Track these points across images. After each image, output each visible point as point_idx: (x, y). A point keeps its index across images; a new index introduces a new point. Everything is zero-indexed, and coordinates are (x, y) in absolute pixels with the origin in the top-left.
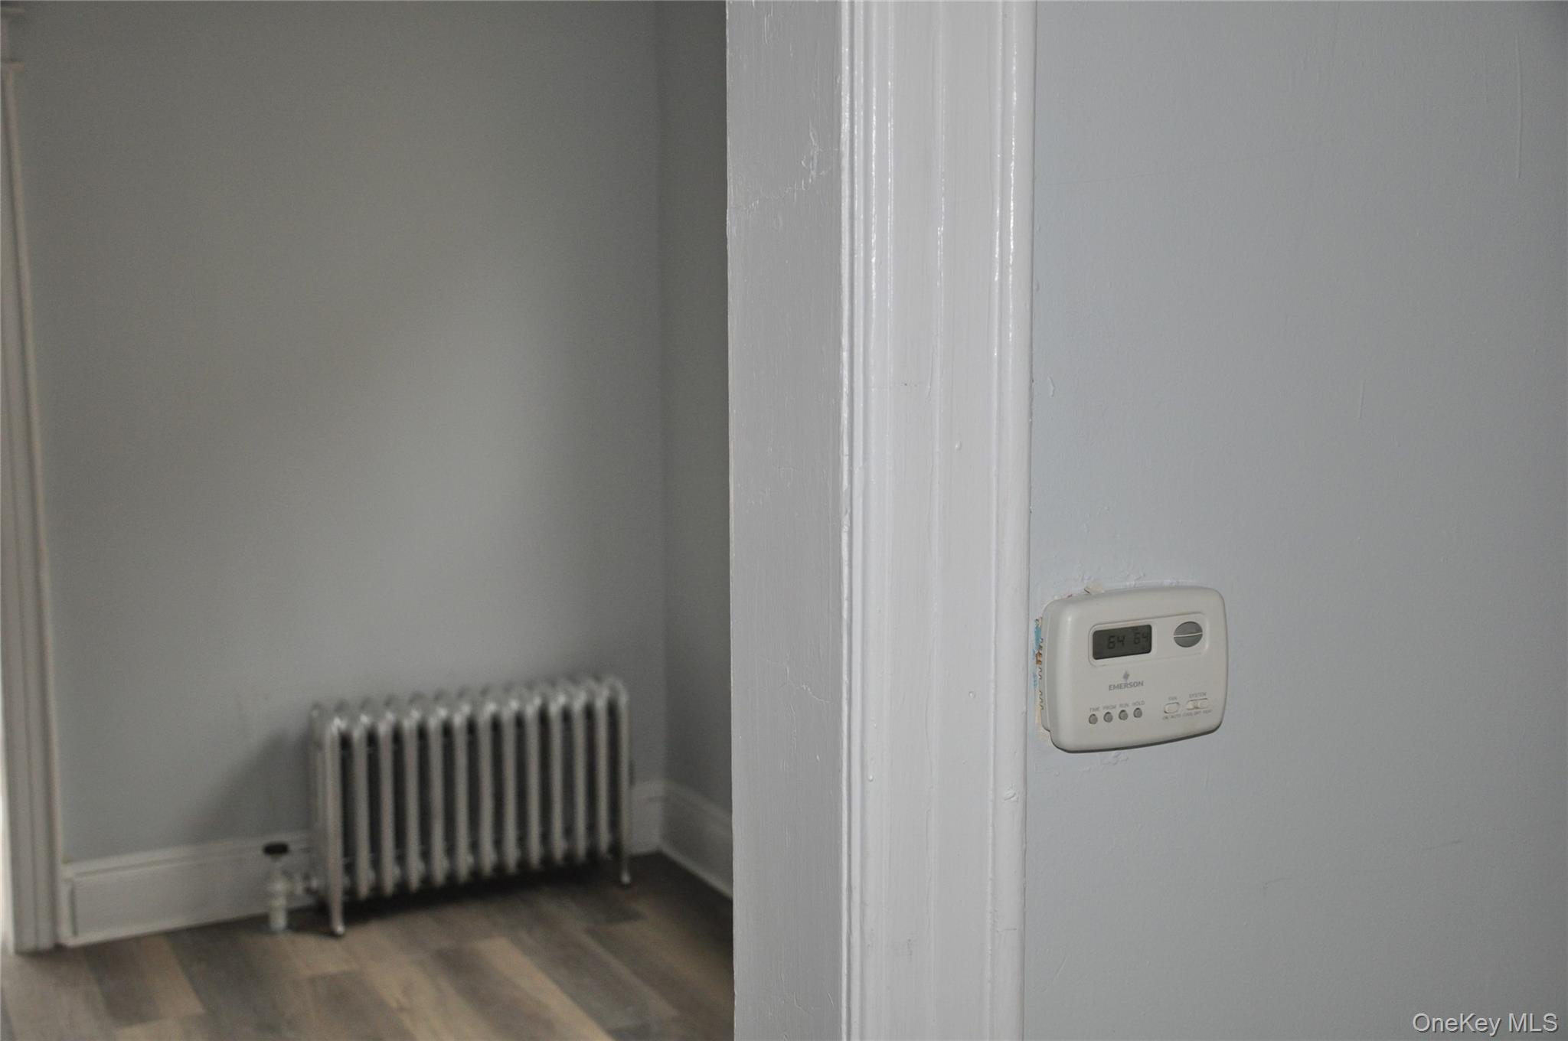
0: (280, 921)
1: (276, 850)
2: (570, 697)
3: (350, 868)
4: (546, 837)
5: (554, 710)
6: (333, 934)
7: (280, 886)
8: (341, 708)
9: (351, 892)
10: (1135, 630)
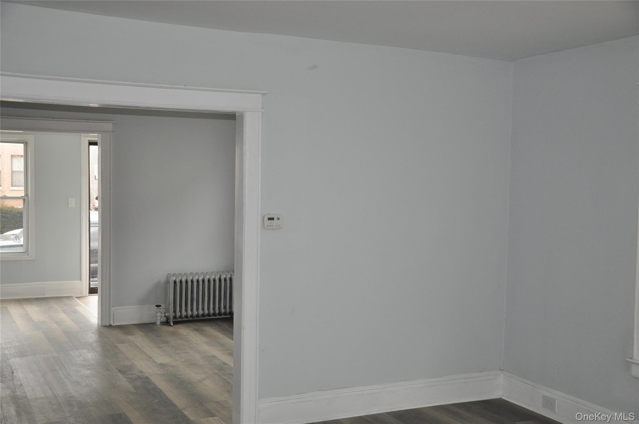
0: (158, 323)
1: (158, 306)
2: (226, 275)
3: (175, 311)
4: (219, 308)
5: (222, 278)
6: (171, 326)
7: (159, 314)
8: (174, 275)
9: (175, 317)
10: (272, 218)
